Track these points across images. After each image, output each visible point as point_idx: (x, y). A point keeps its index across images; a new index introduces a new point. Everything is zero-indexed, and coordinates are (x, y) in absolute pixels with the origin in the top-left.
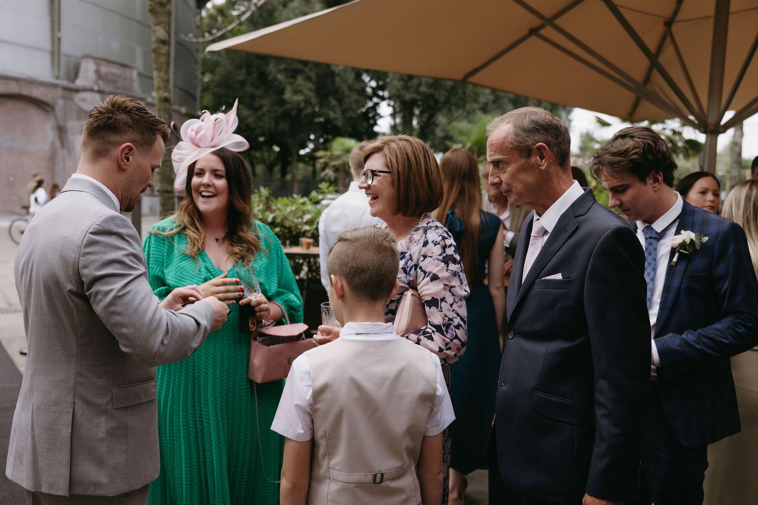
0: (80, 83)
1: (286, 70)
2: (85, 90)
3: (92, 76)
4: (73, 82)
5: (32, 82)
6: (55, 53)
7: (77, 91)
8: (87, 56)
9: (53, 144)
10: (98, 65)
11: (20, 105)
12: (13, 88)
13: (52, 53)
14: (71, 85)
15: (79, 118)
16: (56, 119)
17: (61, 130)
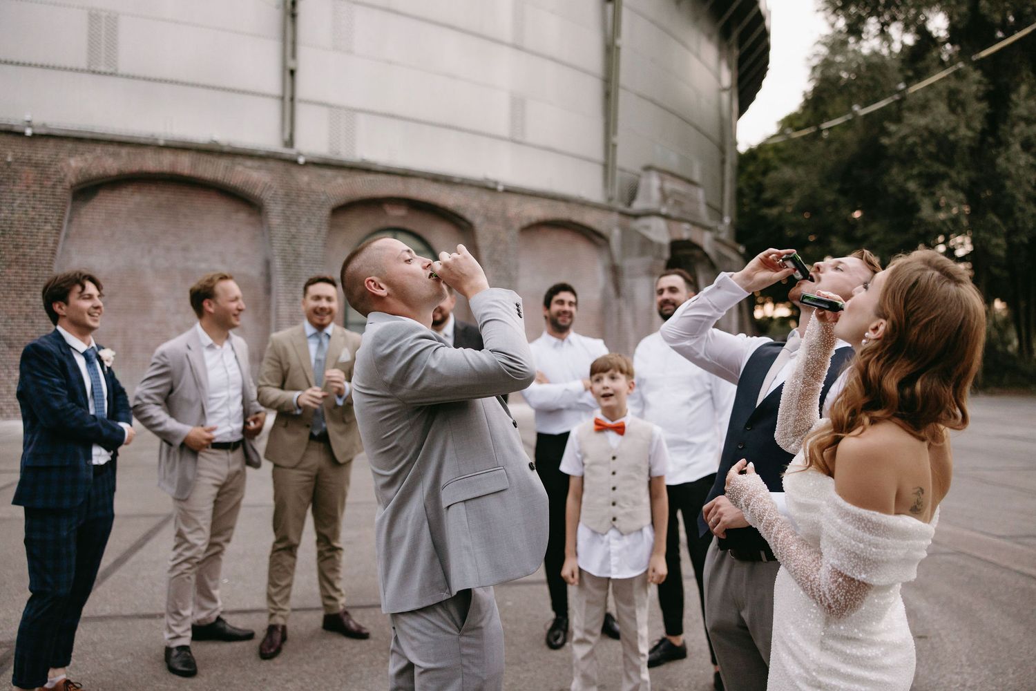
0: (638, 205)
1: (920, 175)
2: (648, 214)
3: (656, 194)
4: (629, 204)
5: (584, 204)
6: (608, 167)
7: (636, 216)
8: (648, 168)
9: (604, 292)
10: (662, 180)
11: (567, 237)
12: (562, 212)
13: (606, 166)
14: (629, 210)
15: (642, 253)
16: (611, 256)
17: (615, 272)
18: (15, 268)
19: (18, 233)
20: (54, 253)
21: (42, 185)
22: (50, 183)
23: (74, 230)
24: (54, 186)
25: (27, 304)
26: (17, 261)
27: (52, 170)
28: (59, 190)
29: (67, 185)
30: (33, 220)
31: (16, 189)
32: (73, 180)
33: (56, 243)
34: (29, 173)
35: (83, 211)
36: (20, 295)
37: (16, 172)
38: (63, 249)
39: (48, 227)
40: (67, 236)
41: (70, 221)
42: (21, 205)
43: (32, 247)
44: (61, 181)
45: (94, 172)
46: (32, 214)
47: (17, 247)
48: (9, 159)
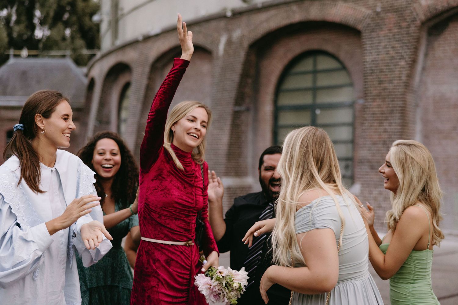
18: (379, 102)
19: (381, 71)
20: (407, 85)
21: (400, 27)
22: (404, 24)
23: (429, 63)
24: (408, 27)
25: (385, 131)
26: (379, 95)
27: (408, 12)
28: (413, 28)
29: (418, 23)
30: (392, 58)
31: (382, 33)
32: (423, 17)
33: (410, 76)
34: (391, 18)
35: (436, 44)
36: (381, 124)
37: (382, 19)
38: (421, 81)
39: (403, 63)
40: (424, 69)
41: (426, 55)
42: (385, 47)
43: (390, 82)
44: (414, 20)
45: (439, 8)
46: (392, 53)
47: (381, 82)
48: (379, 9)
